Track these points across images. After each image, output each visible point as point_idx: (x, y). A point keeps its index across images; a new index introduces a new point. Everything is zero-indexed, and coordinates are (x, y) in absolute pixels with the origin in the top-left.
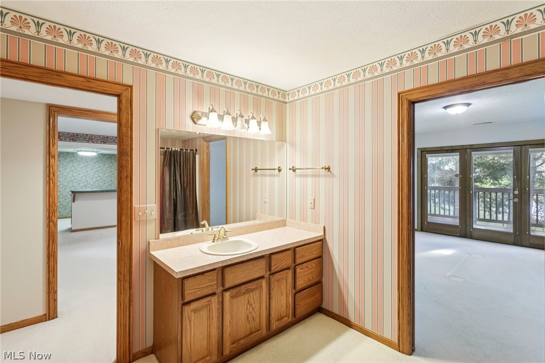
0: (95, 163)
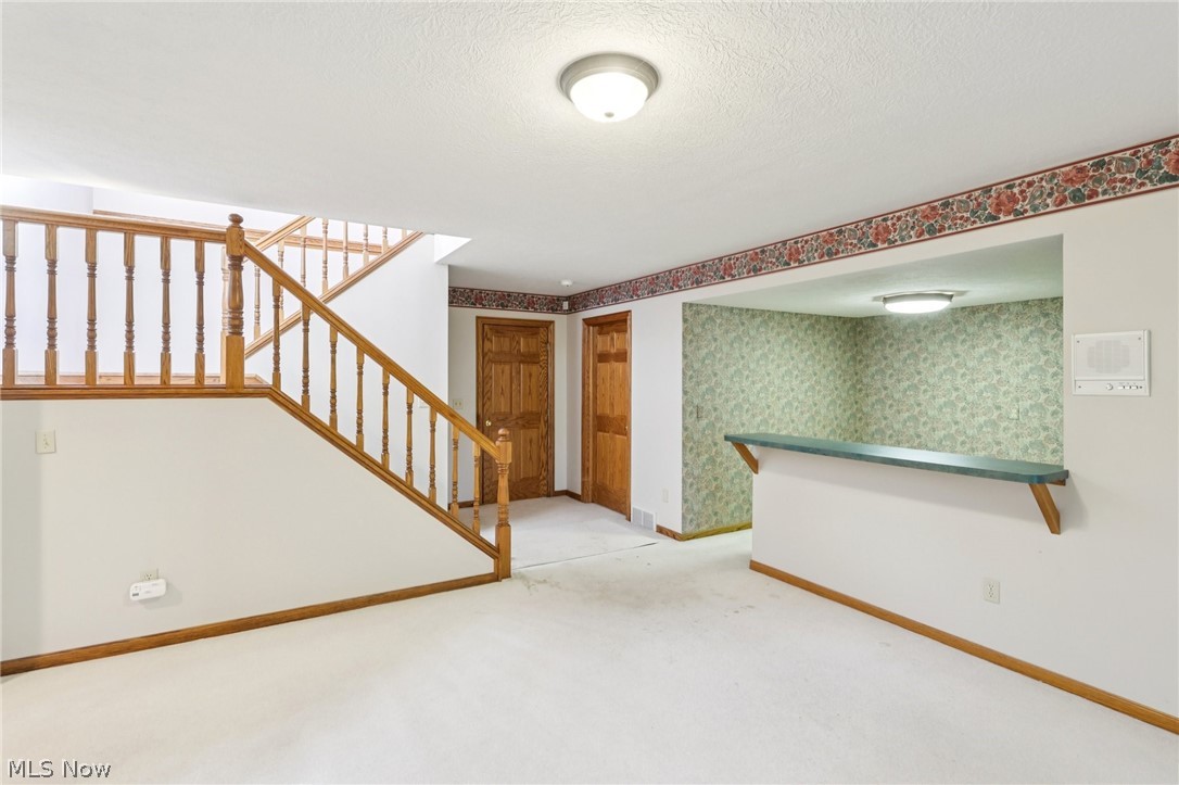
0: (1026, 339)
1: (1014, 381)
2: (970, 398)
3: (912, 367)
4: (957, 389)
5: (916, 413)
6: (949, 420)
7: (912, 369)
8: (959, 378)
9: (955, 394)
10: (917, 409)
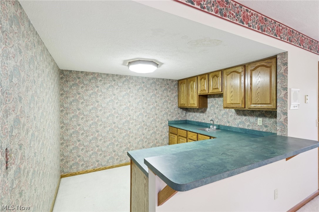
1: (134, 105)
2: (120, 112)
3: (94, 99)
4: (114, 109)
5: (96, 121)
6: (111, 122)
7: (94, 100)
8: (115, 104)
9: (114, 111)
10: (97, 119)
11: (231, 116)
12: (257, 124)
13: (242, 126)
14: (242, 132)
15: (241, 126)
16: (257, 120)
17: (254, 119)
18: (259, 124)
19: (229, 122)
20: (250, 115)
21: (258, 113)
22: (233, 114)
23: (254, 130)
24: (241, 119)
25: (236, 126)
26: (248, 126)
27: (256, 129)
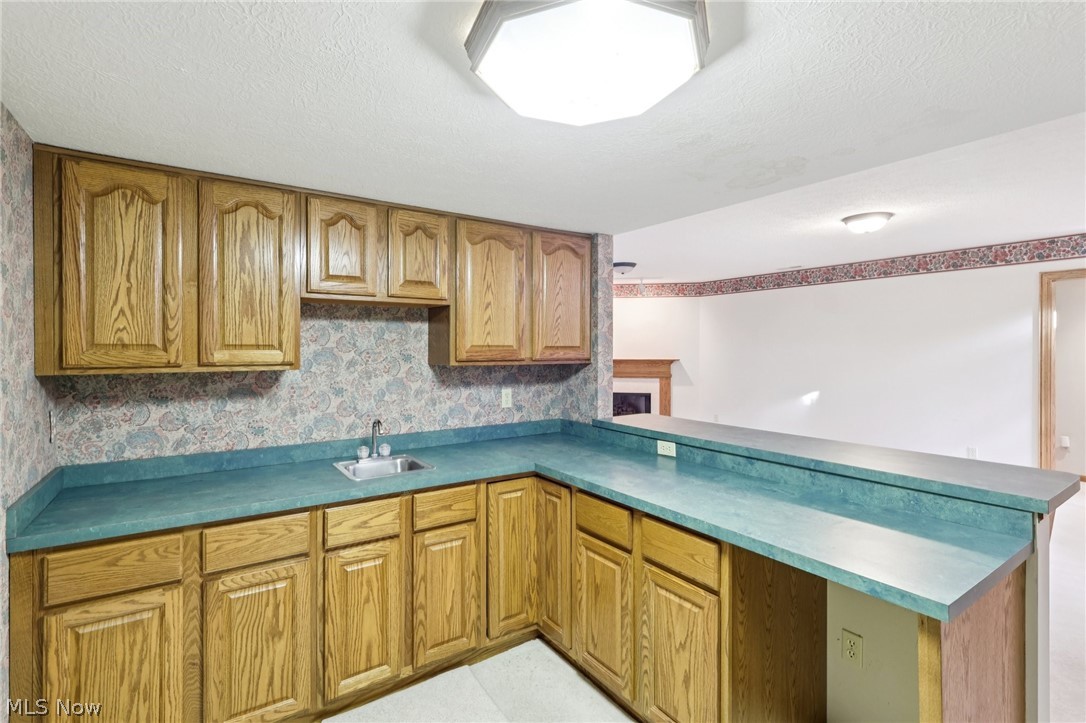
11: (419, 393)
12: (499, 405)
13: (456, 421)
14: (461, 442)
15: (454, 423)
16: (499, 395)
17: (492, 392)
18: (504, 405)
19: (408, 419)
20: (481, 384)
21: (503, 373)
22: (427, 386)
23: (492, 426)
24: (455, 398)
25: (437, 426)
26: (477, 416)
27: (497, 422)
